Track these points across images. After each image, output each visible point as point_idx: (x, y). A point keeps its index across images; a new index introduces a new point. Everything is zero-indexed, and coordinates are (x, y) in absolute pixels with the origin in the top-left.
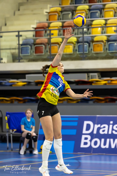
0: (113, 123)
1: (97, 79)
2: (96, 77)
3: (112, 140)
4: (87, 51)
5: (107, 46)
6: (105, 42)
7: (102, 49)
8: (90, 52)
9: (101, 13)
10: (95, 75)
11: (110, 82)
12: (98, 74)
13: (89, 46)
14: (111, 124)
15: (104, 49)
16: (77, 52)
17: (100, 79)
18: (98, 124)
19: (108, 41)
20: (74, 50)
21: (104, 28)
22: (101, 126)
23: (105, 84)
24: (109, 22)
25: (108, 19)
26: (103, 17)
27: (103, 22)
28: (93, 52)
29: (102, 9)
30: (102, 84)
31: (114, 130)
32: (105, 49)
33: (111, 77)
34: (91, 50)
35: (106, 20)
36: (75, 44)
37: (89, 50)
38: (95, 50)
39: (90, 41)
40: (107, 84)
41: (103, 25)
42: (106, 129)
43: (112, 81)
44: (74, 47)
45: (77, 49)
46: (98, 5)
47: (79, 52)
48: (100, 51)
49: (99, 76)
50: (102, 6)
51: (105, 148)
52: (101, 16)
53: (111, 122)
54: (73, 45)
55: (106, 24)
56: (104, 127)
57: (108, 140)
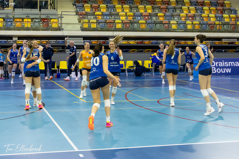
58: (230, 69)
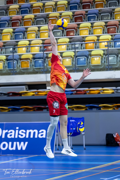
0: (19, 128)
1: (25, 91)
2: (23, 90)
3: (18, 143)
4: (15, 68)
5: (33, 63)
6: (31, 59)
7: (29, 65)
8: (18, 68)
9: (24, 35)
10: (23, 88)
11: (37, 93)
12: (25, 87)
13: (18, 63)
14: (17, 129)
15: (30, 65)
16: (7, 69)
17: (27, 91)
18: (5, 130)
19: (34, 58)
20: (4, 67)
21: (29, 48)
22: (8, 131)
23: (33, 95)
24: (32, 42)
25: (32, 40)
26: (26, 38)
27: (28, 42)
28: (21, 68)
29: (25, 31)
30: (31, 95)
31: (20, 134)
32: (32, 65)
33: (38, 89)
34: (19, 66)
35: (30, 41)
36: (5, 62)
37: (17, 66)
38: (22, 66)
39: (18, 59)
40: (35, 95)
41: (27, 45)
42: (13, 134)
43: (38, 92)
44: (4, 64)
45: (7, 66)
46: (21, 29)
47: (8, 68)
48: (27, 67)
49: (26, 89)
50: (25, 30)
51: (13, 150)
52: (25, 37)
53: (17, 128)
54: (3, 62)
55: (30, 44)
56: (11, 132)
57: (15, 143)
58: (26, 143)
